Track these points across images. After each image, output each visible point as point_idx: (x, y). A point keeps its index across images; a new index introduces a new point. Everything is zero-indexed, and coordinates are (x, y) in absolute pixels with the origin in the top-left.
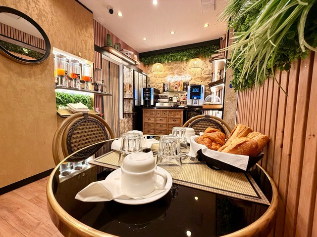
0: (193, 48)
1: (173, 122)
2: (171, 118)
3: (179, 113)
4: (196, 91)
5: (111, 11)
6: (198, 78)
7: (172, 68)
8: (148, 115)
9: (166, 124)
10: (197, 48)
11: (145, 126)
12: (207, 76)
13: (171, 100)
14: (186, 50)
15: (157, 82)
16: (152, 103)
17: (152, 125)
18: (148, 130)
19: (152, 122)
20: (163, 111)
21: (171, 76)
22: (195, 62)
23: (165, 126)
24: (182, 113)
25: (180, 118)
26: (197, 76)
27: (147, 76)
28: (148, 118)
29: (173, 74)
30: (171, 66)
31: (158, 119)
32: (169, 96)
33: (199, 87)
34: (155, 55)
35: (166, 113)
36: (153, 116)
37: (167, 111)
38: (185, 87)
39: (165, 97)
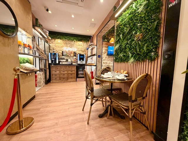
0: (80, 37)
1: (71, 72)
2: (69, 70)
3: (74, 67)
4: (82, 57)
5: (47, 10)
6: (80, 50)
7: (66, 43)
8: (55, 69)
9: (67, 74)
10: (82, 37)
11: (52, 75)
12: (84, 50)
13: (67, 61)
14: (76, 37)
15: (57, 49)
16: (57, 62)
17: (57, 75)
18: (55, 78)
19: (57, 73)
20: (65, 66)
21: (66, 47)
22: (80, 43)
23: (66, 75)
24: (75, 67)
25: (75, 70)
26: (79, 49)
27: (49, 45)
28: (55, 71)
29: (67, 46)
30: (65, 42)
31: (61, 71)
32: (66, 58)
33: (83, 55)
34: (58, 35)
35: (66, 68)
36: (59, 70)
37: (67, 67)
38: (75, 54)
39: (63, 59)
